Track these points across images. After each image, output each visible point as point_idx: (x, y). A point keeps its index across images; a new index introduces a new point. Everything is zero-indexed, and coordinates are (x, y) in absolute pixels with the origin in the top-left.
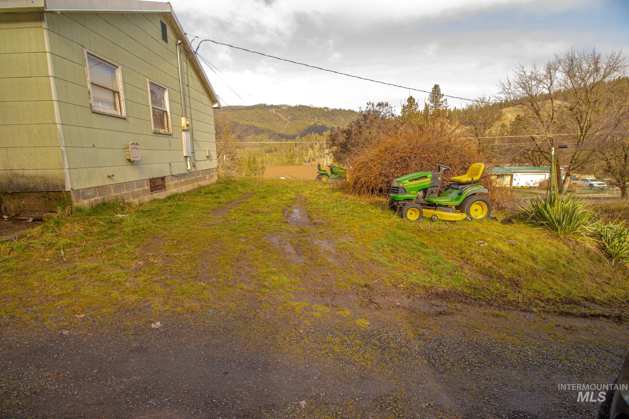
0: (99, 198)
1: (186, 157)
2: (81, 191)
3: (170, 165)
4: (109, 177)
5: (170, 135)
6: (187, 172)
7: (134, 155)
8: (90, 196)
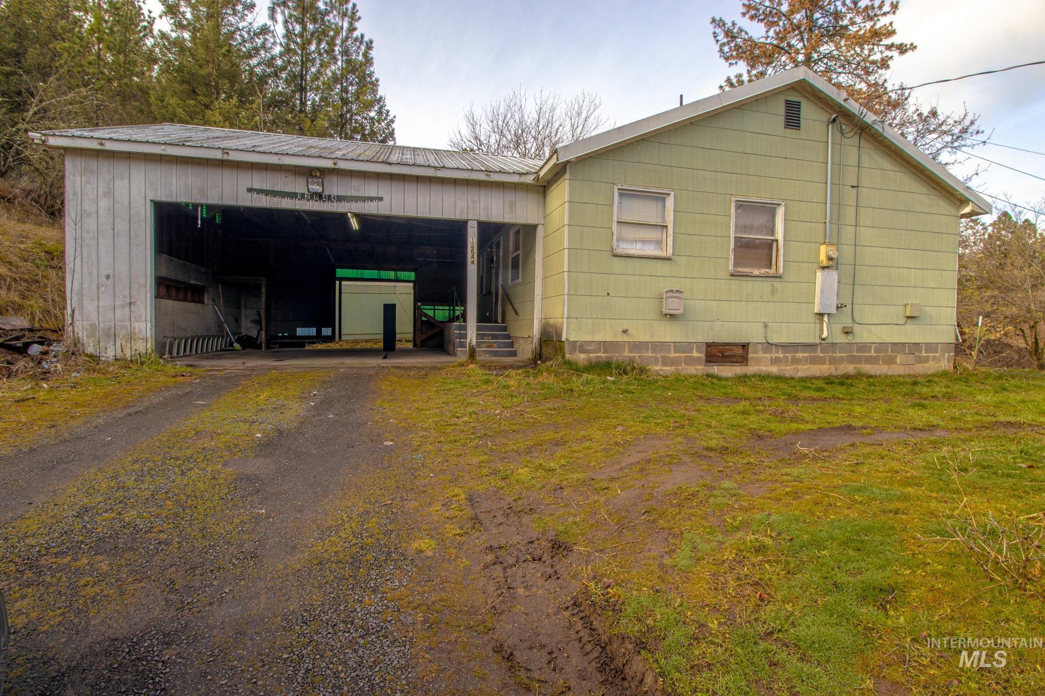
0: (603, 355)
1: (821, 315)
2: (578, 344)
3: (766, 326)
4: (624, 332)
5: (780, 277)
6: (818, 341)
7: (673, 305)
8: (590, 350)
